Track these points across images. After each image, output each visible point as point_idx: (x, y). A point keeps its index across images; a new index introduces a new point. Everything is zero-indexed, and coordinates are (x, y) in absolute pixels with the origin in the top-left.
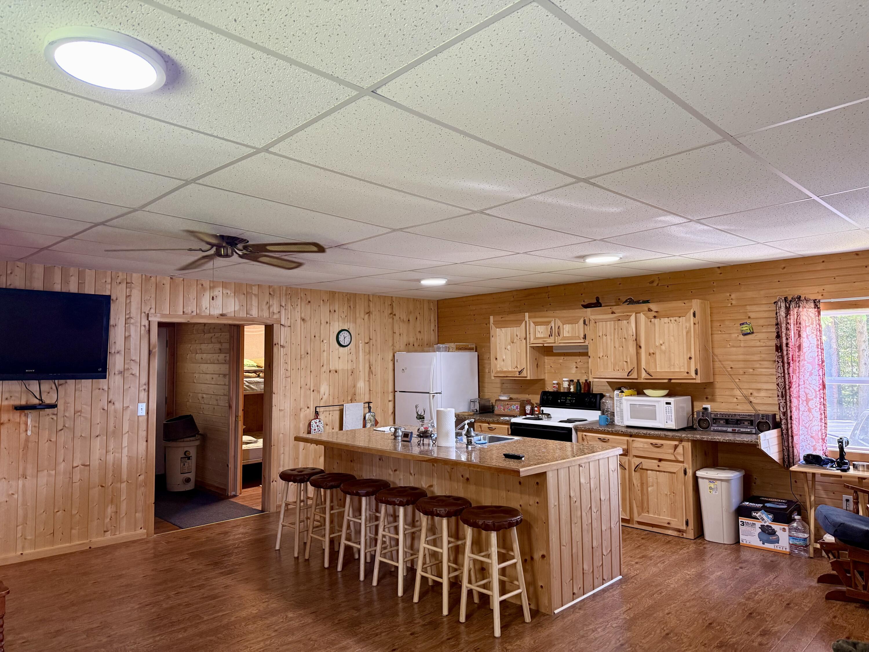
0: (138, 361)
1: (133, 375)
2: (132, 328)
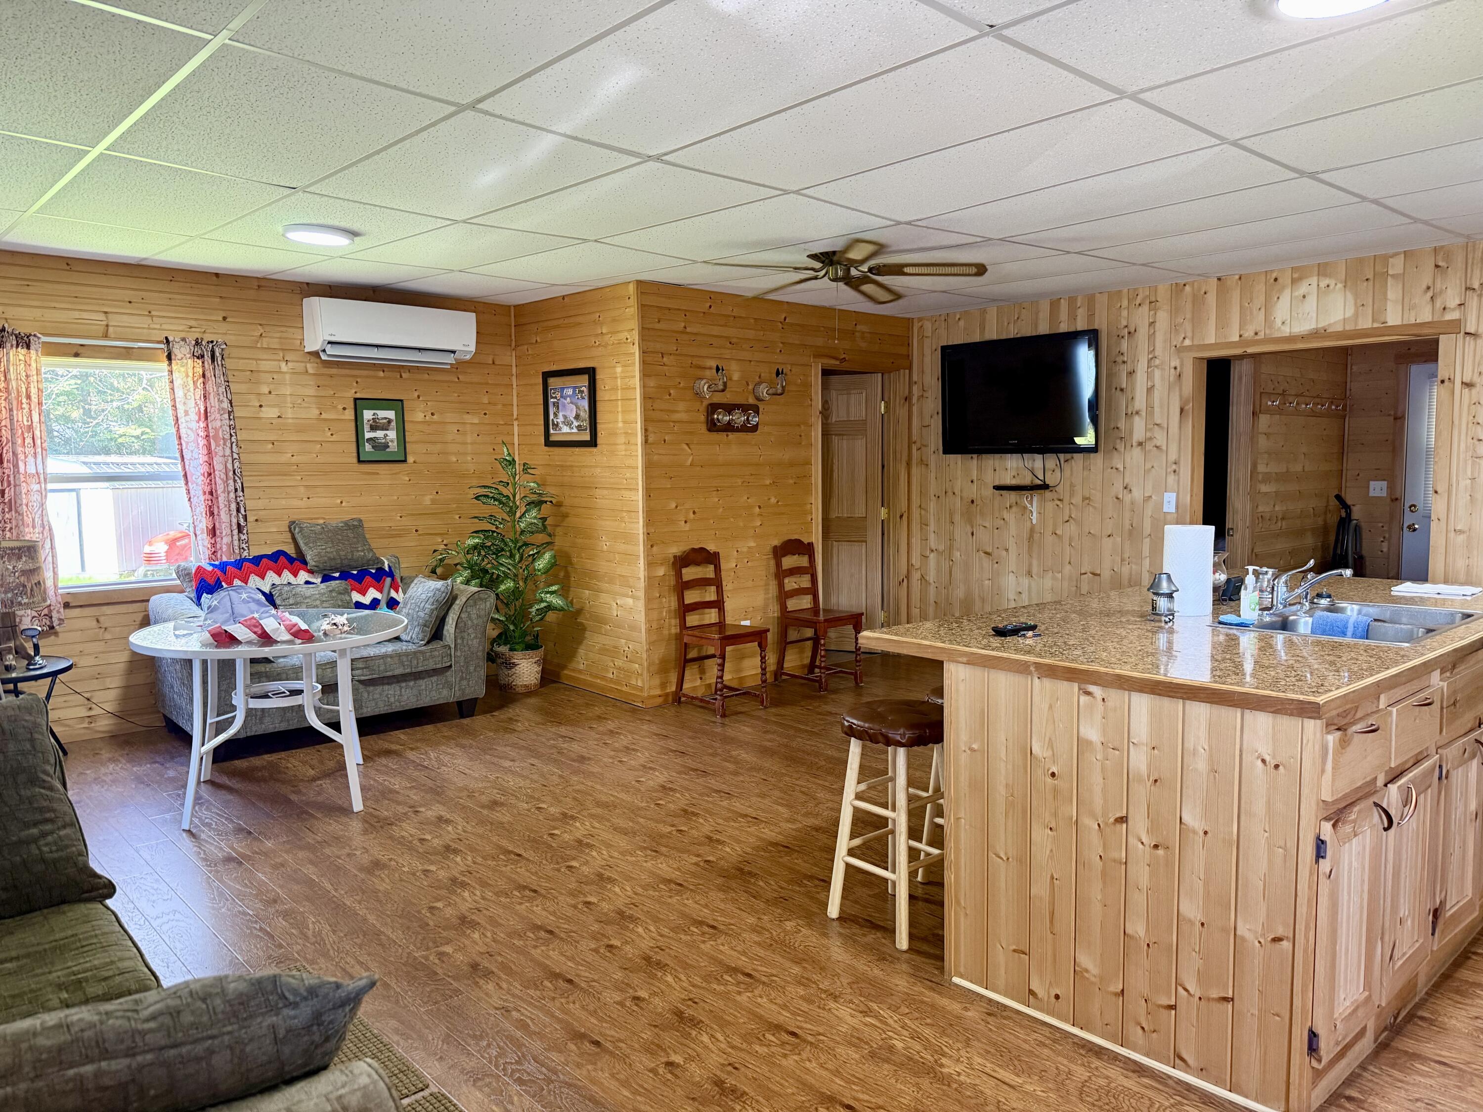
0: (1166, 426)
1: (1157, 447)
2: (1157, 373)
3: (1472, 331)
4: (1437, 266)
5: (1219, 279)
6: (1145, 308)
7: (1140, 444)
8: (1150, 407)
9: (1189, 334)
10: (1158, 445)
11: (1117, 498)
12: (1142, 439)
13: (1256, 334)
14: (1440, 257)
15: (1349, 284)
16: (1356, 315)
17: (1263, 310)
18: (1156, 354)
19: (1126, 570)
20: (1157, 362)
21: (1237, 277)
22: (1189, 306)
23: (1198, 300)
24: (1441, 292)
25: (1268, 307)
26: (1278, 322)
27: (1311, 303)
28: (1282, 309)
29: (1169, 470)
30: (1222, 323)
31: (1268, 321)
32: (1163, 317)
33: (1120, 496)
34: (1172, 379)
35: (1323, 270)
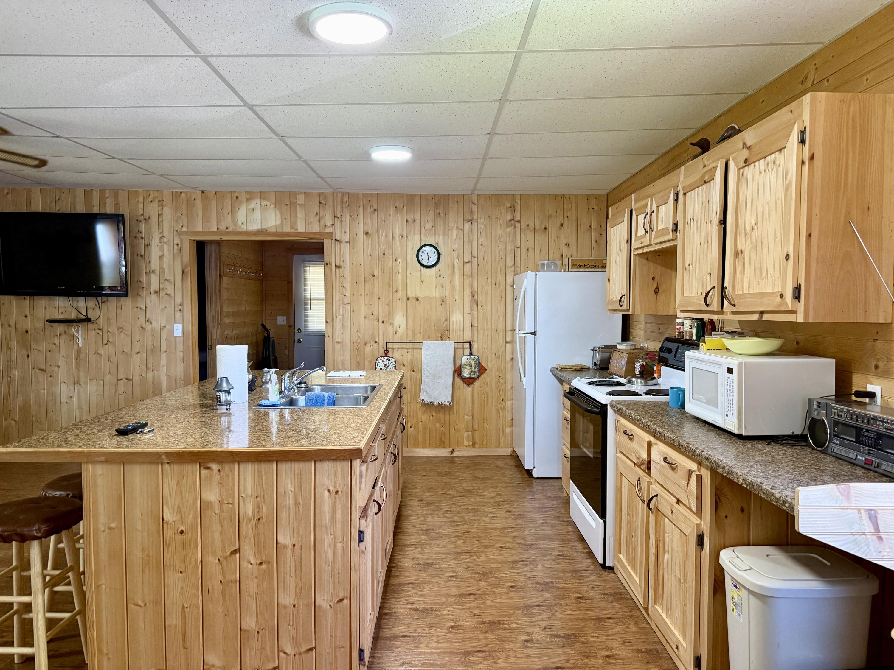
0: (173, 281)
1: (168, 294)
2: (166, 247)
3: (339, 239)
4: (320, 203)
5: (203, 192)
6: (155, 204)
7: (156, 292)
8: (161, 268)
9: (185, 224)
10: (168, 293)
11: (142, 328)
12: (157, 289)
13: (227, 228)
14: (322, 198)
15: (277, 206)
16: (282, 224)
17: (230, 214)
18: (164, 234)
19: (150, 375)
20: (165, 240)
21: (214, 193)
22: (184, 207)
23: (190, 203)
24: (323, 217)
25: (233, 213)
26: (240, 223)
27: (257, 214)
28: (241, 215)
29: (176, 309)
30: (206, 219)
31: (234, 220)
32: (167, 211)
33: (144, 326)
34: (175, 251)
35: (263, 196)
